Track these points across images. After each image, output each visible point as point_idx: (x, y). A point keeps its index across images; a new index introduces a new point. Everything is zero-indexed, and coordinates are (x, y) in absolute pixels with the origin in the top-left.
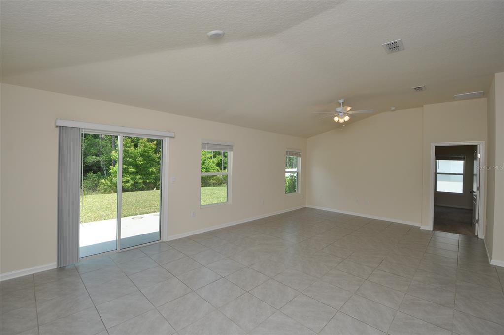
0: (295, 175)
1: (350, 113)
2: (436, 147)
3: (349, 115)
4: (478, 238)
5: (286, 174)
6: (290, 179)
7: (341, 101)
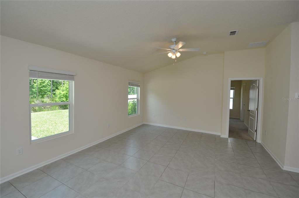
0: (136, 100)
1: (181, 50)
2: (232, 81)
3: (180, 52)
4: (256, 142)
5: (129, 100)
6: (132, 104)
7: (174, 40)
